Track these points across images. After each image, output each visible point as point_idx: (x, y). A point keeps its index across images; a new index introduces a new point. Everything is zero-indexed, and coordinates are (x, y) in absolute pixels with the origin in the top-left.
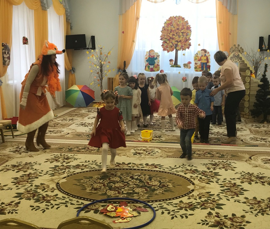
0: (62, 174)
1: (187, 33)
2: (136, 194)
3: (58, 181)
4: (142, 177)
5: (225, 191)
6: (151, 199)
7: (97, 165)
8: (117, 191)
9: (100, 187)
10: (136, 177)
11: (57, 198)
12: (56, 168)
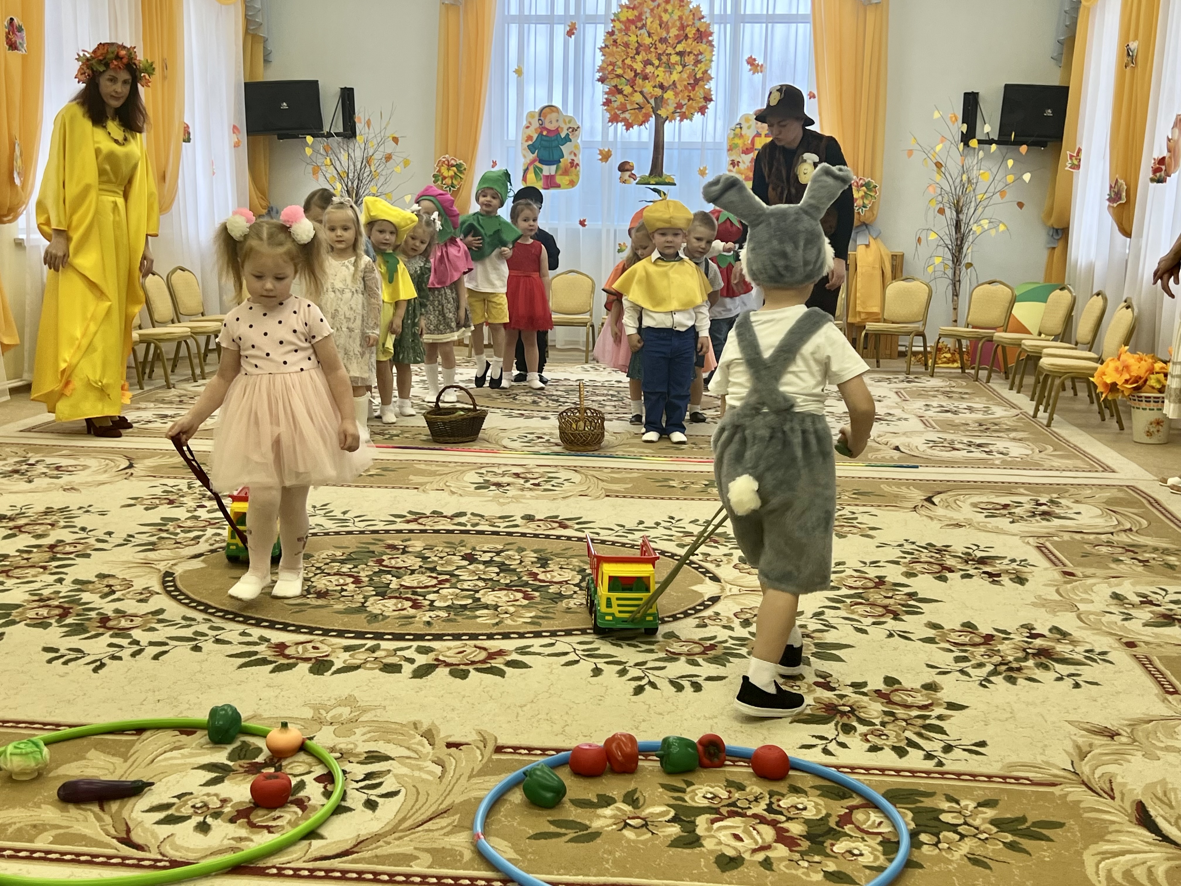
0: (186, 546)
1: (698, 55)
2: (486, 611)
3: (170, 568)
4: (510, 558)
5: (844, 602)
6: (546, 625)
7: (333, 519)
8: (407, 599)
9: (339, 588)
10: (486, 557)
11: (160, 621)
12: (165, 525)
